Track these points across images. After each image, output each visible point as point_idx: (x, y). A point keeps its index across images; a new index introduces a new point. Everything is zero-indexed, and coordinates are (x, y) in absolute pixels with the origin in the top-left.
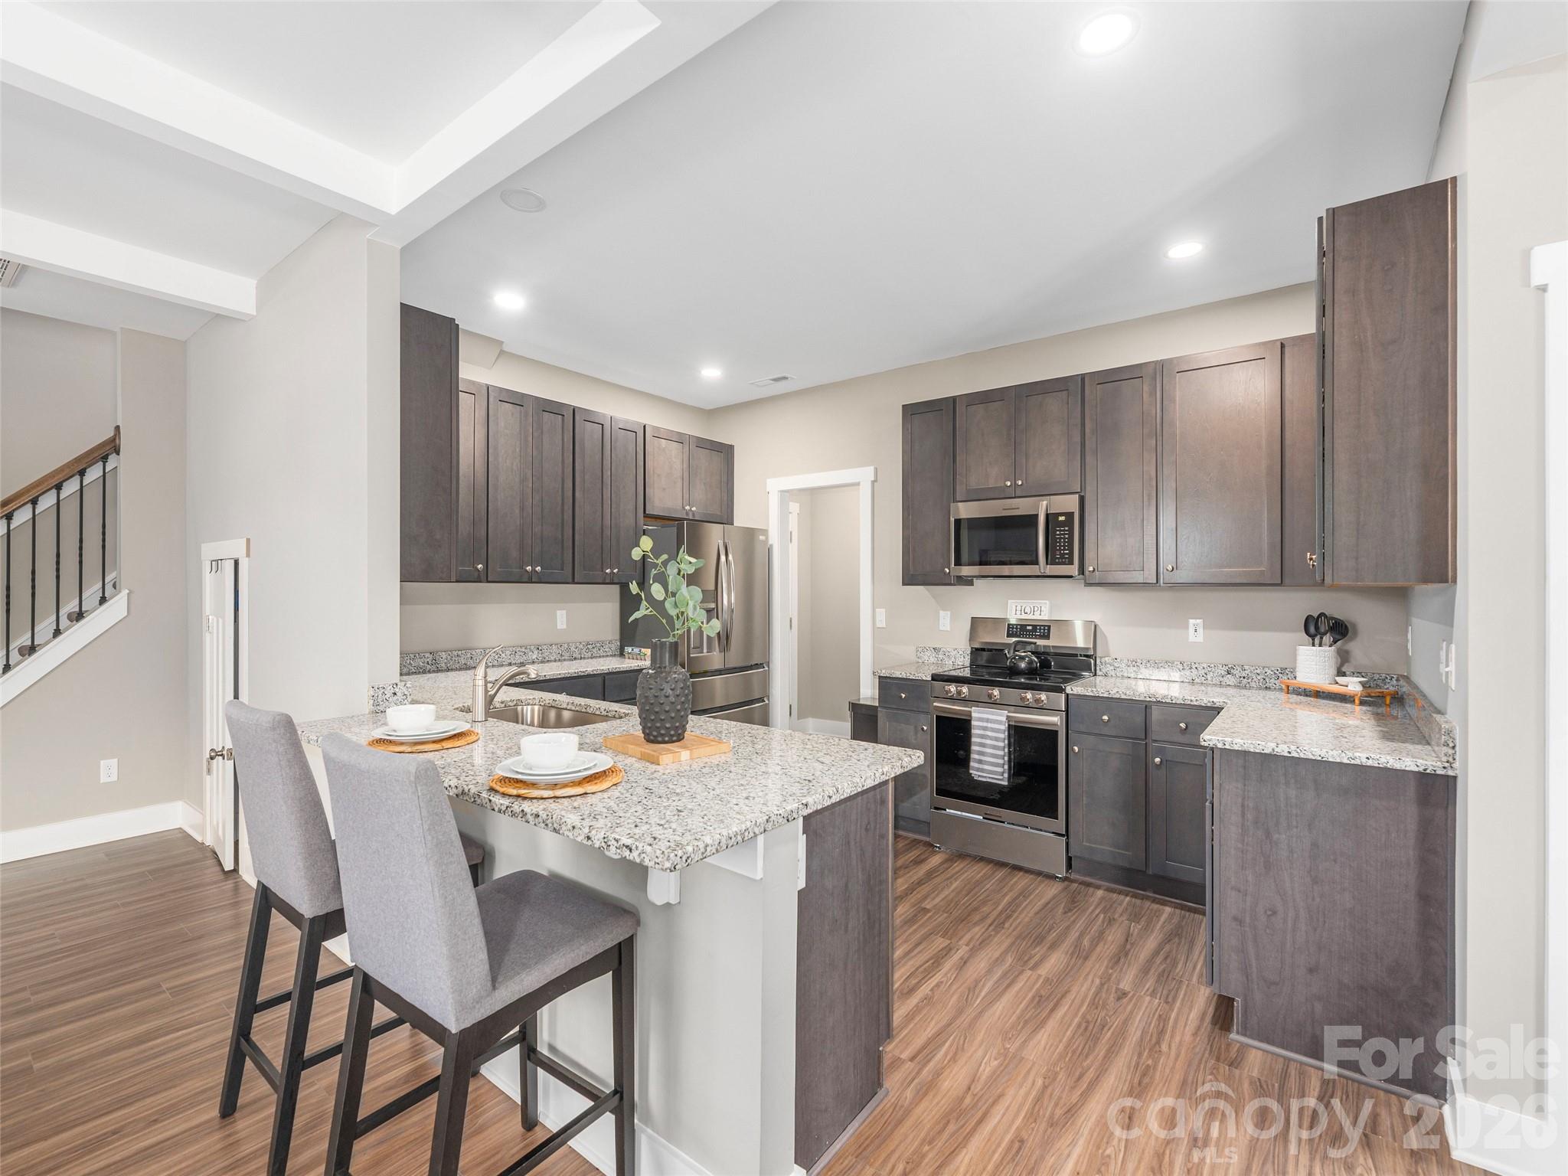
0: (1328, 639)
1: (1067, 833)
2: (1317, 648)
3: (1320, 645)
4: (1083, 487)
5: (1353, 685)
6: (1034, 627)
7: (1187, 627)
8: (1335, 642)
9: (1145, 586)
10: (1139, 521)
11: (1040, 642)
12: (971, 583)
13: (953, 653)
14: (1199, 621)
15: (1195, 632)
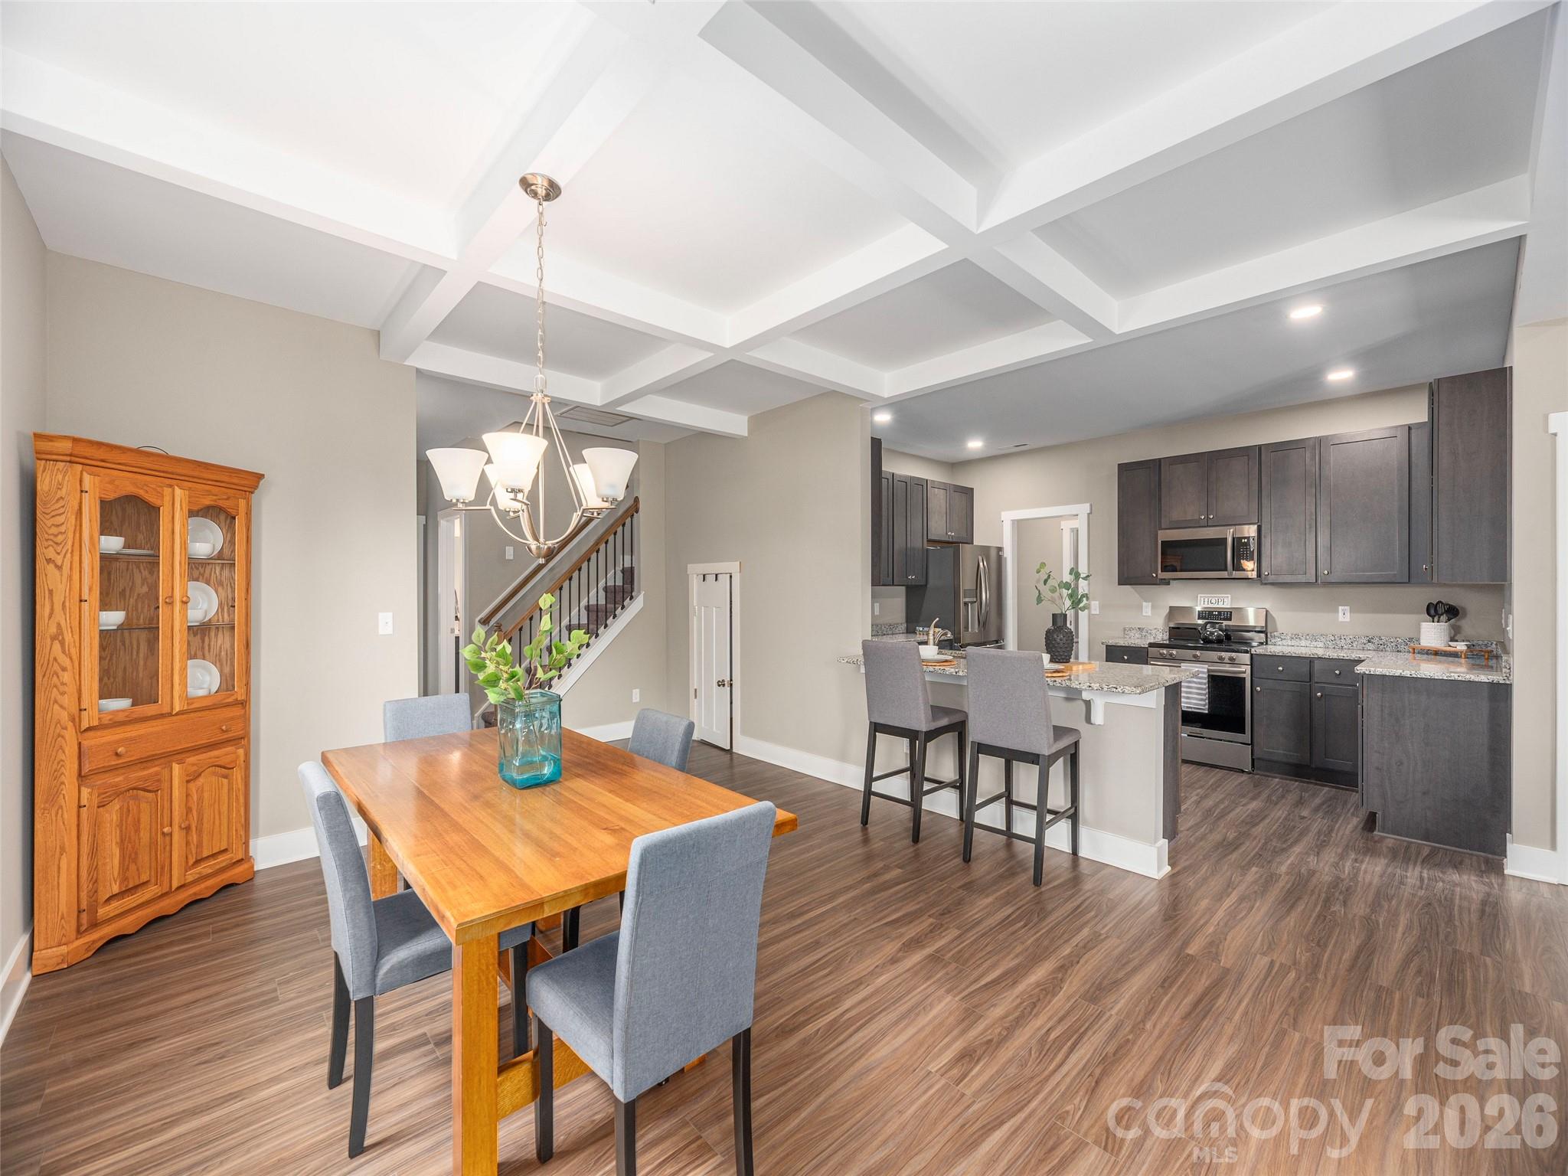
0: (1444, 618)
1: (1252, 744)
2: (1436, 624)
3: (1438, 622)
4: (1260, 519)
5: (1461, 646)
6: (1220, 613)
7: (1338, 612)
8: (1449, 620)
9: (1308, 584)
10: (1303, 542)
11: (1225, 623)
12: (1168, 584)
13: (1154, 632)
14: (1348, 608)
15: (1344, 614)
